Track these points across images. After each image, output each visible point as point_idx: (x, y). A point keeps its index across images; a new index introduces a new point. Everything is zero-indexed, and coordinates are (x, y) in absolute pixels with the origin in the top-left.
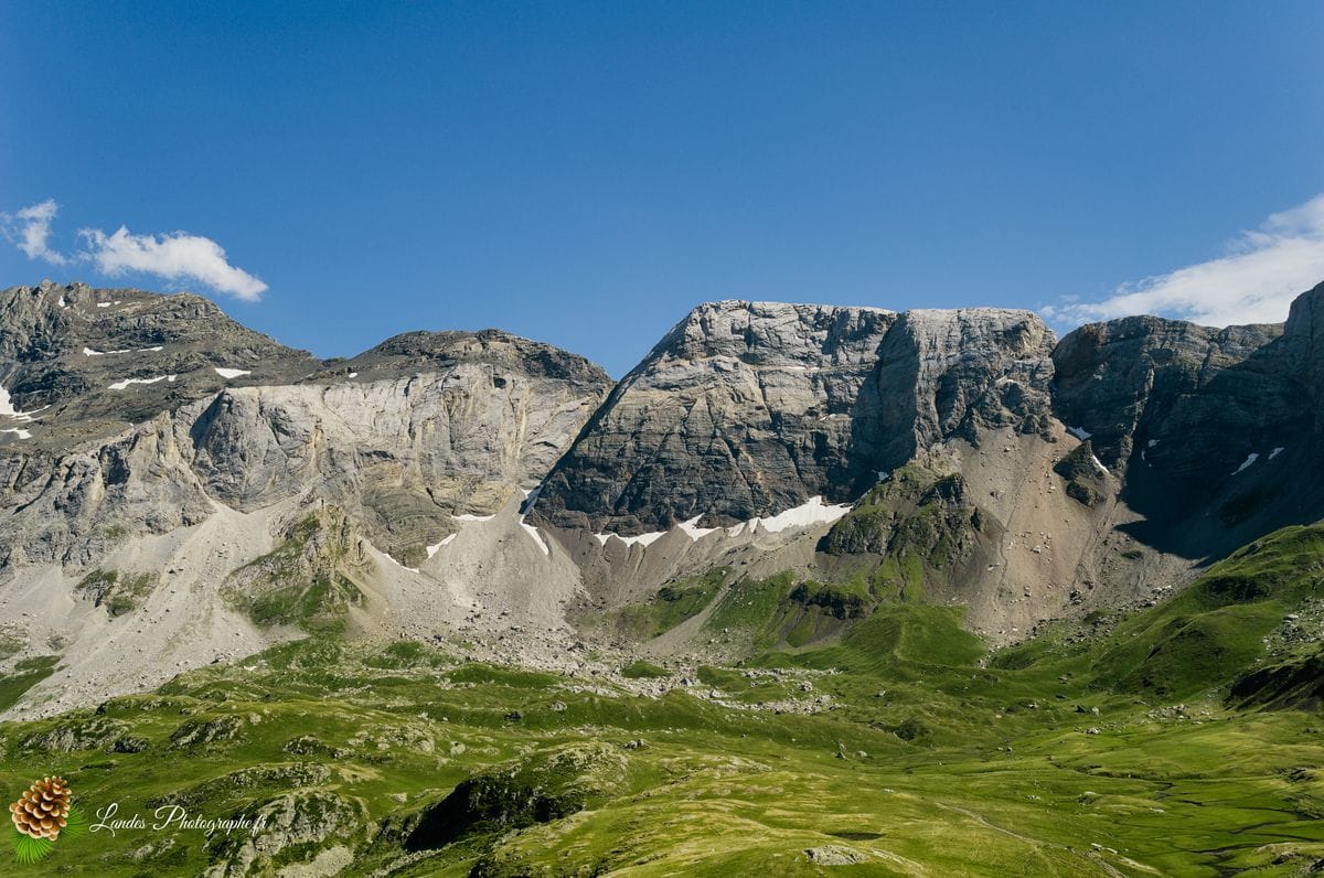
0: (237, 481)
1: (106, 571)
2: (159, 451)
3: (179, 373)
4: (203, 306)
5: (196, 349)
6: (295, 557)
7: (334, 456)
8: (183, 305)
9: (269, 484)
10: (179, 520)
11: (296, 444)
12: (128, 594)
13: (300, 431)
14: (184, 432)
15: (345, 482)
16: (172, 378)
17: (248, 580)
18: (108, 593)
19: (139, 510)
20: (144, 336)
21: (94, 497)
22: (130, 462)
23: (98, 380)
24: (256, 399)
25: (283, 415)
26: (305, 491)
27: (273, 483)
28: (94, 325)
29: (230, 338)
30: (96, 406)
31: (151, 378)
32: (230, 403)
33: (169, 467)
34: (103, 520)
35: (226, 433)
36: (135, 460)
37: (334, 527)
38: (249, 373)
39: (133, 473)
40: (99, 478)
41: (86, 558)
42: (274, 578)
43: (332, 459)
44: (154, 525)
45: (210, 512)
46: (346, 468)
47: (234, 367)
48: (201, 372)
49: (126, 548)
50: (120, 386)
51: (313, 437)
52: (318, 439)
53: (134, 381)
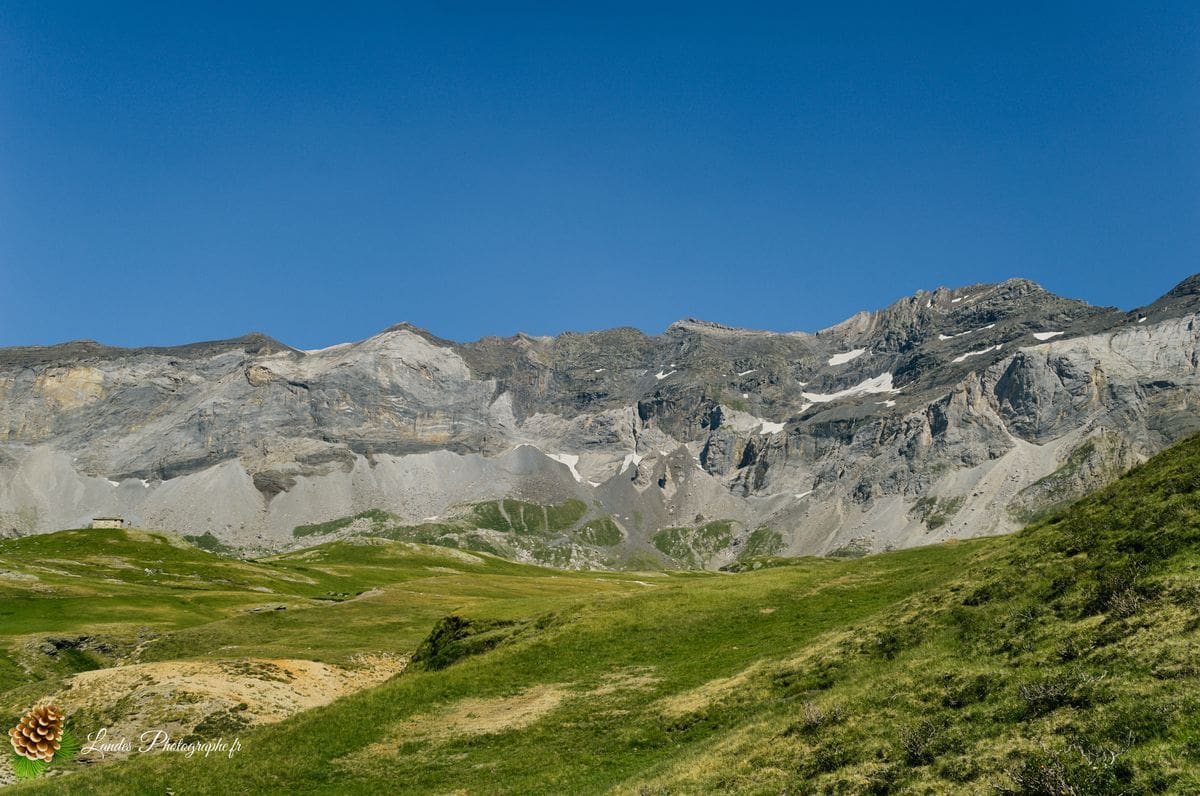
0: (1032, 420)
1: (930, 496)
2: (969, 404)
3: (1004, 342)
4: (1025, 287)
5: (1018, 322)
6: (1069, 476)
7: (1115, 390)
8: (1010, 289)
9: (1058, 420)
10: (987, 454)
11: (1078, 384)
12: (942, 513)
13: (1080, 373)
14: (990, 387)
15: (1128, 412)
16: (999, 347)
17: (1031, 497)
18: (929, 513)
19: (956, 450)
20: (981, 318)
21: (924, 443)
22: (948, 414)
23: (945, 357)
24: (1045, 353)
25: (1065, 362)
26: (1089, 422)
27: (1062, 418)
28: (948, 317)
29: (1047, 308)
30: (941, 377)
31: (984, 349)
32: (1022, 358)
33: (976, 414)
34: (931, 459)
35: (1021, 384)
36: (951, 413)
37: (1112, 450)
38: (1062, 333)
39: (950, 422)
40: (927, 429)
41: (918, 488)
42: (1051, 494)
43: (1113, 394)
44: (967, 460)
45: (1009, 446)
46: (1126, 399)
47: (1050, 331)
48: (1022, 338)
49: (946, 479)
50: (959, 359)
51: (1094, 377)
52: (1099, 378)
53: (972, 353)
